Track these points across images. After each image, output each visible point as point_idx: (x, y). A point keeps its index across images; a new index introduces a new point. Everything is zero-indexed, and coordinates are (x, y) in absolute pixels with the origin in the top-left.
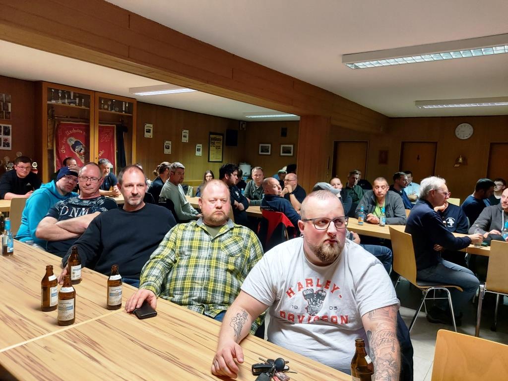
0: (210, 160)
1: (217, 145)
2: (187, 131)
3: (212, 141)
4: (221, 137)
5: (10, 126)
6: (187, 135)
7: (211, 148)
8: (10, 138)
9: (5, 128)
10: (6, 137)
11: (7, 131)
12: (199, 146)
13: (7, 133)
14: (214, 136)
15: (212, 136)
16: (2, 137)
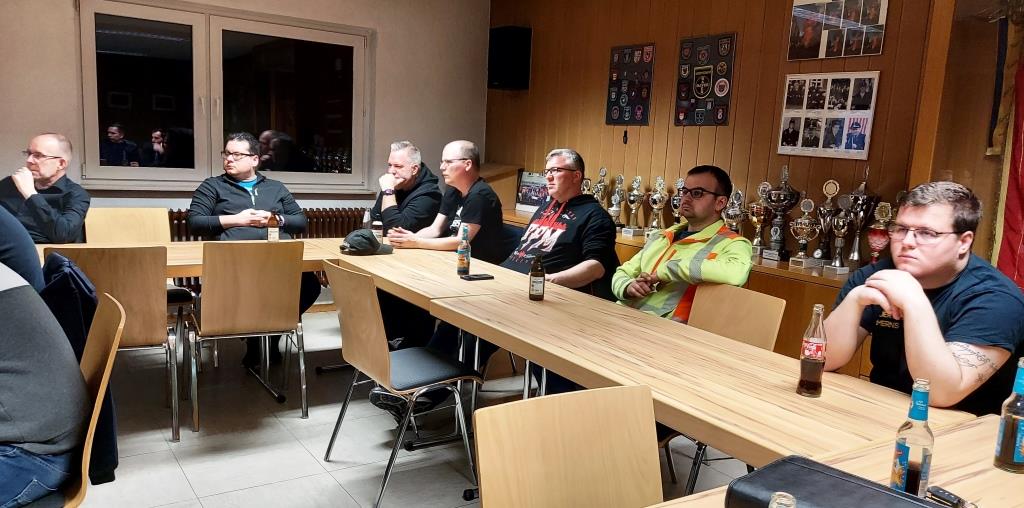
5: (875, 75)
8: (868, 115)
9: (860, 83)
10: (860, 114)
11: (862, 95)
13: (861, 104)
16: (848, 115)
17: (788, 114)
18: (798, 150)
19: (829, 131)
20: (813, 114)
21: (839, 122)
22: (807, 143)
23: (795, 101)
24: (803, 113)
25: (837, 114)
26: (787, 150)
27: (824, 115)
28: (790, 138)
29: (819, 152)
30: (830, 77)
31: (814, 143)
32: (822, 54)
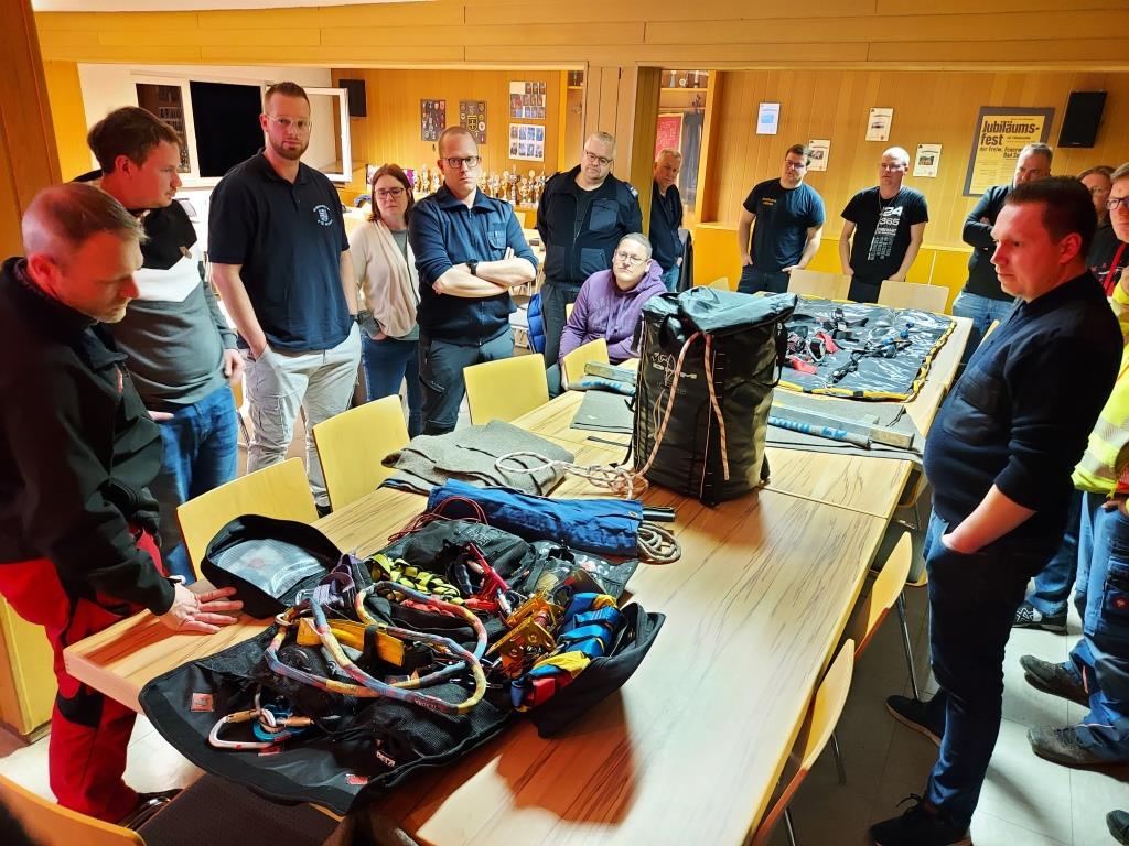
0: (971, 191)
1: (1011, 146)
2: (890, 112)
3: (992, 135)
4: (1039, 121)
6: (887, 122)
7: (980, 156)
8: (542, 142)
9: (538, 130)
10: (539, 143)
11: (540, 135)
12: (932, 150)
13: (539, 139)
14: (1000, 119)
15: (990, 119)
16: (535, 143)
17: (512, 141)
18: (517, 157)
19: (529, 149)
21: (532, 146)
22: (521, 154)
23: (514, 136)
24: (518, 141)
25: (531, 142)
26: (512, 157)
27: (526, 142)
28: (514, 151)
29: (526, 158)
30: (528, 126)
32: (523, 116)
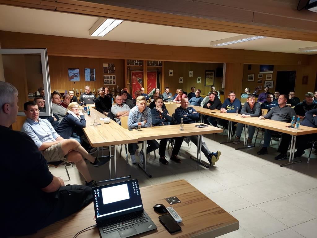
0: (206, 85)
1: (210, 77)
2: (192, 71)
3: (208, 75)
4: (213, 73)
7: (207, 79)
8: (115, 80)
11: (114, 78)
12: (199, 78)
14: (208, 72)
16: (113, 80)
17: (105, 80)
18: (107, 84)
19: (111, 82)
20: (108, 80)
21: (112, 81)
22: (108, 83)
23: (105, 78)
24: (107, 80)
25: (111, 80)
26: (105, 84)
27: (109, 80)
28: (105, 83)
29: (110, 84)
30: (110, 76)
31: (109, 83)
32: (108, 73)
